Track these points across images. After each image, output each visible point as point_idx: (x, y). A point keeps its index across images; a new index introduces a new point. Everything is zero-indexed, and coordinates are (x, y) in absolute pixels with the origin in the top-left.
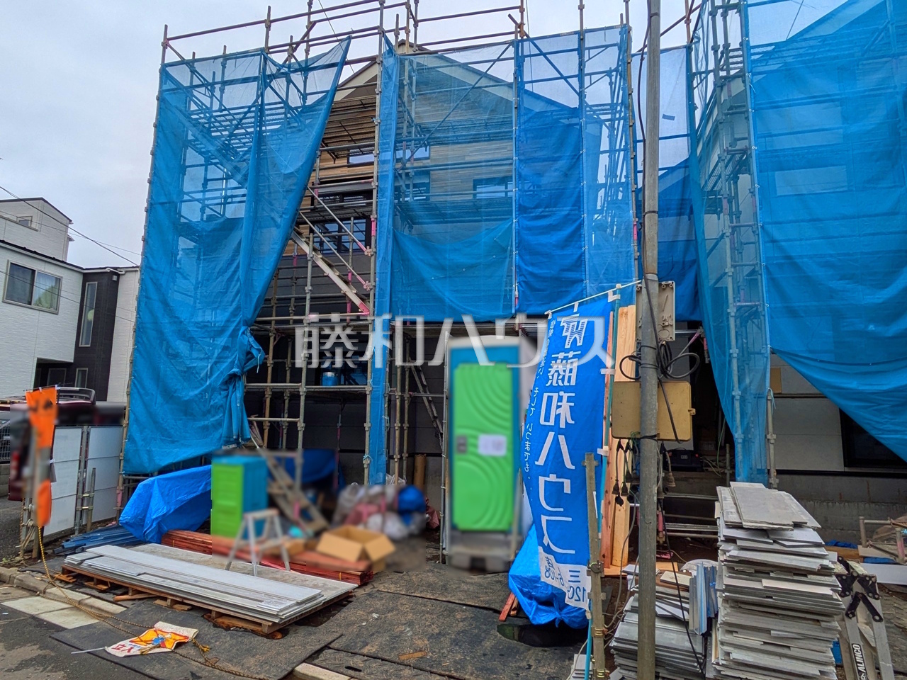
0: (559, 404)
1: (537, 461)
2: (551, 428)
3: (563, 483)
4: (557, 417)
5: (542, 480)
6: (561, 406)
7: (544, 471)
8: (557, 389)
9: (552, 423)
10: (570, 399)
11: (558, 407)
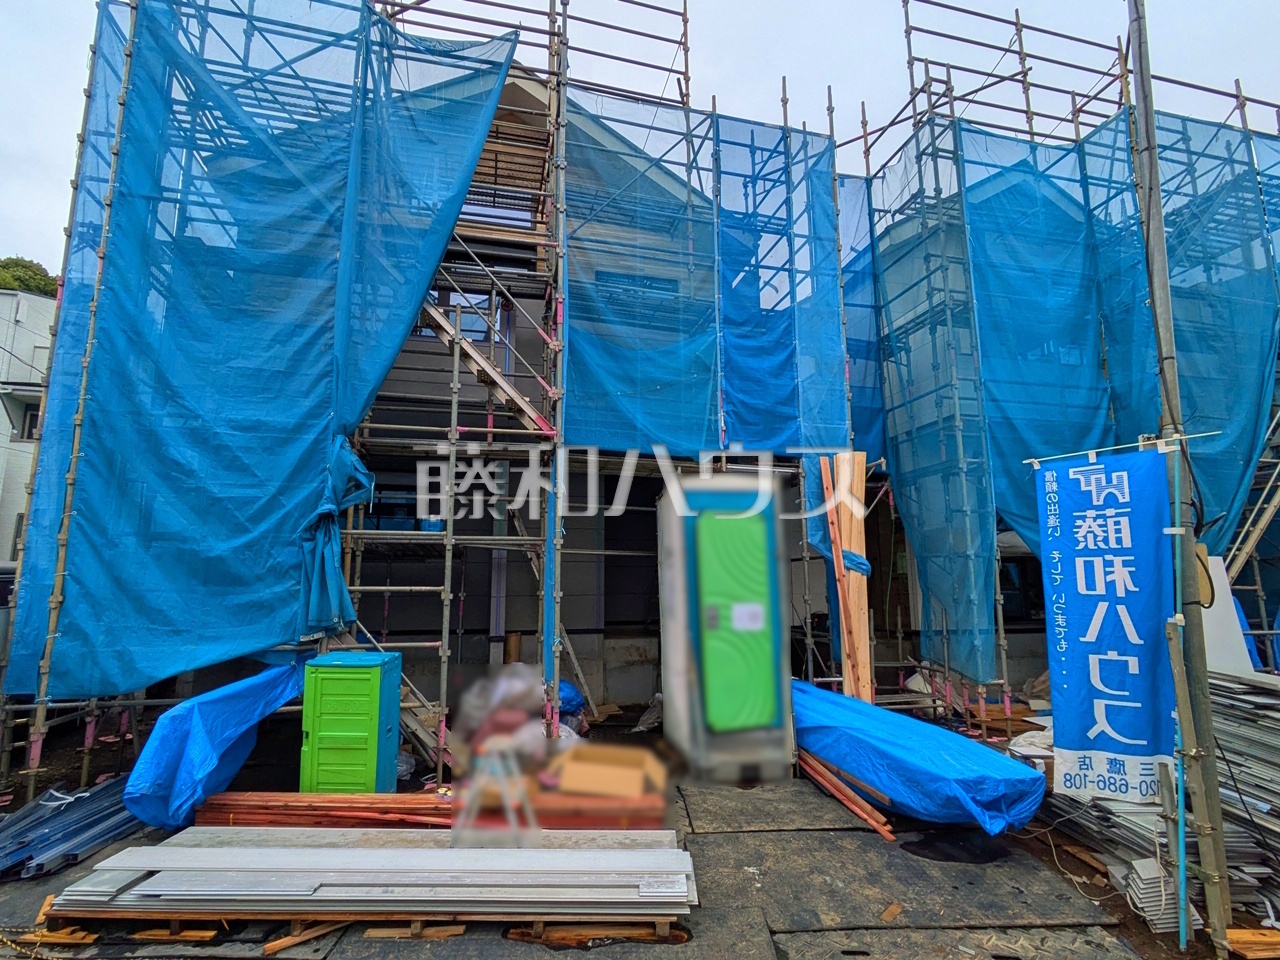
0: (1108, 569)
1: (1084, 636)
2: (1102, 598)
3: (1127, 661)
4: (1110, 586)
5: (1094, 660)
6: (1113, 572)
7: (1098, 647)
8: (1099, 552)
9: (1101, 590)
10: (1125, 564)
11: (1107, 573)
